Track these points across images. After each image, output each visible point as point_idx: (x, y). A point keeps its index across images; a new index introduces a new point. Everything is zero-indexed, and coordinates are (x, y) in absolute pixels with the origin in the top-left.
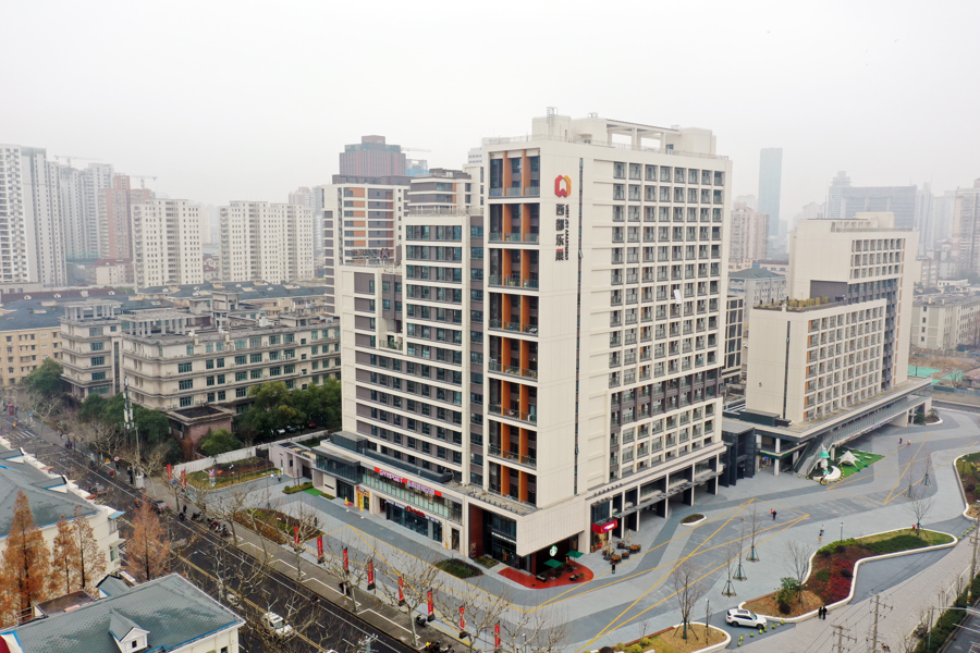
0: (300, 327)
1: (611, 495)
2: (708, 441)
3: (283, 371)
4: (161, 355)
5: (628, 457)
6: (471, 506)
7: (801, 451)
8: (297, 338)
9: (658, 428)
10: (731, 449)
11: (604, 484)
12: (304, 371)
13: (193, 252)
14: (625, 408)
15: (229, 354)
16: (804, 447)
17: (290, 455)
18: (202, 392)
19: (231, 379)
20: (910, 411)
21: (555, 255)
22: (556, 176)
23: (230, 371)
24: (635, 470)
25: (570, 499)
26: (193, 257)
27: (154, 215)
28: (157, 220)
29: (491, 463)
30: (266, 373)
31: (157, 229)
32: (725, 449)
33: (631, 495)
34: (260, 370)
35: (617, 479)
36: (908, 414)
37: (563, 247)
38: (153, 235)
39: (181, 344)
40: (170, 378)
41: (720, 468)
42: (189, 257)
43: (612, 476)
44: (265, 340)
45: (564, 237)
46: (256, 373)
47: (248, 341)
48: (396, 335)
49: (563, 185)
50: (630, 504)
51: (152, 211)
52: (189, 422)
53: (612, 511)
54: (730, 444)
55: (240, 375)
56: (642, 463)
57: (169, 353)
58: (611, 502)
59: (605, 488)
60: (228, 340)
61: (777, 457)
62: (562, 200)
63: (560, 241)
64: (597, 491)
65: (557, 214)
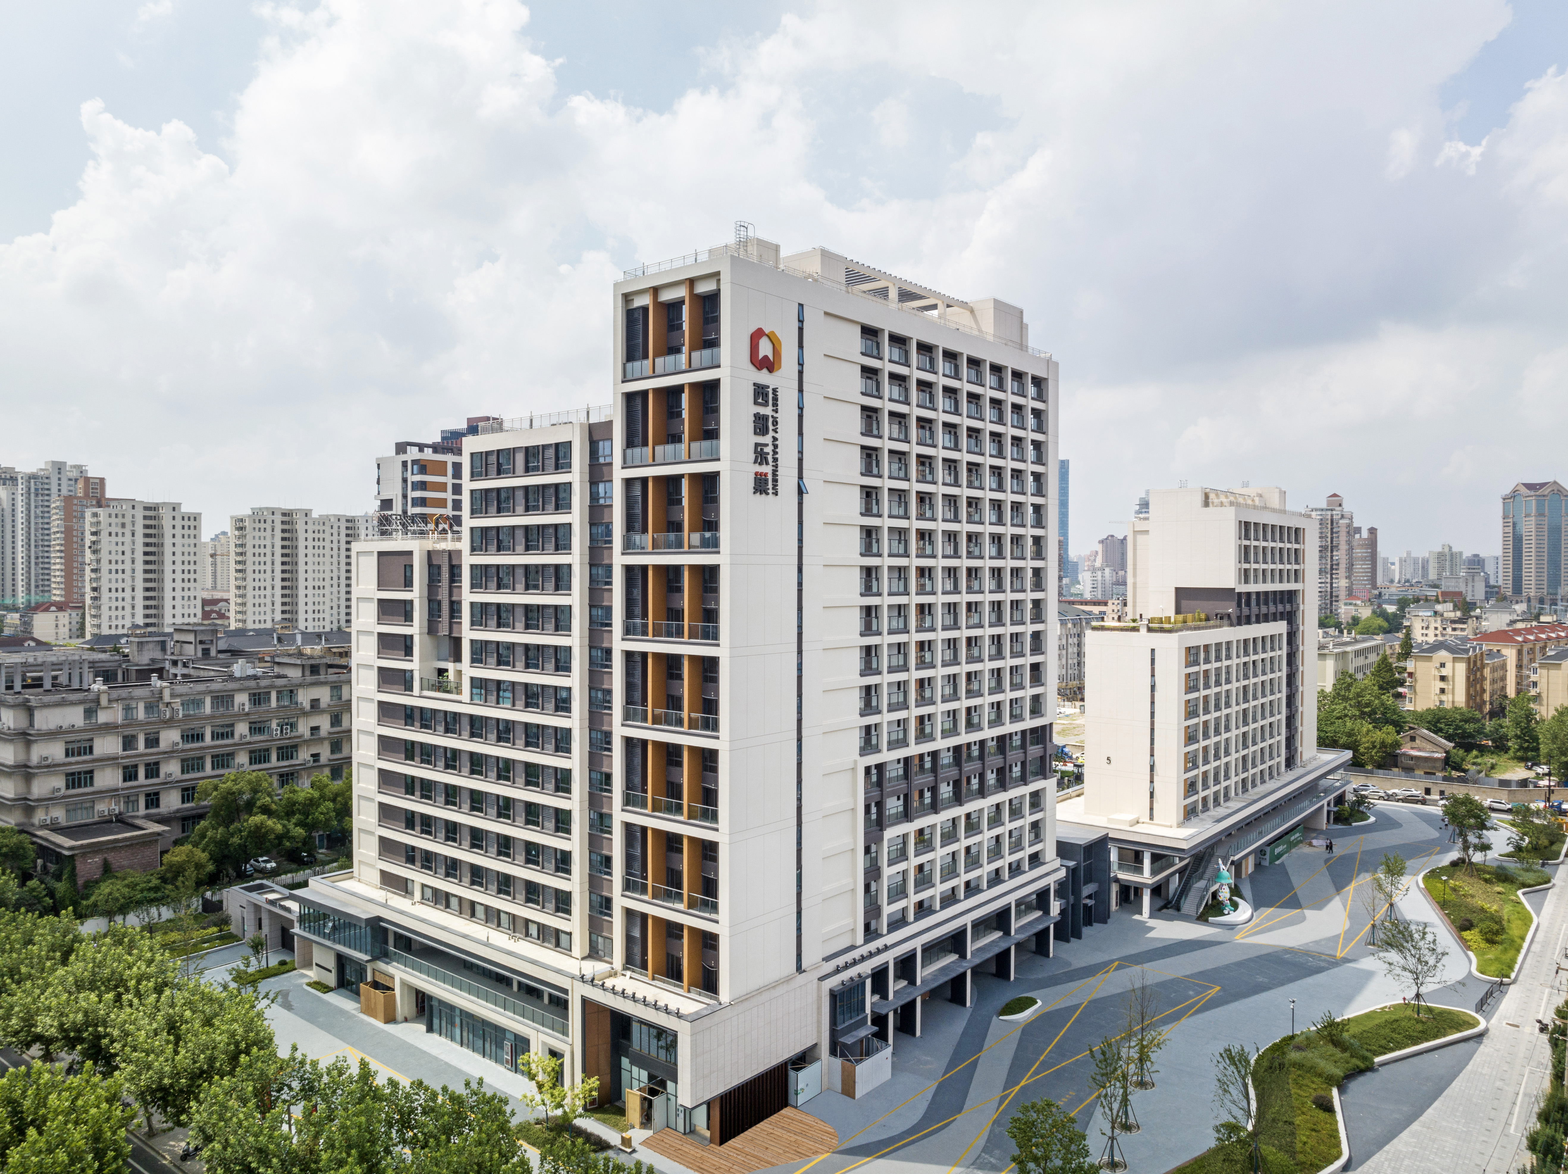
0: (309, 679)
1: (866, 968)
2: (1035, 859)
3: (274, 757)
4: (31, 724)
5: (898, 892)
6: (585, 1001)
7: (1181, 871)
8: (304, 698)
9: (950, 836)
10: (1073, 873)
11: (852, 948)
12: (316, 756)
13: (186, 585)
14: (891, 795)
15: (169, 723)
16: (1187, 865)
17: (257, 908)
18: (112, 793)
19: (172, 769)
20: (1329, 805)
21: (752, 484)
22: (753, 329)
23: (170, 754)
24: (911, 917)
25: (788, 980)
26: (186, 594)
27: (123, 525)
28: (128, 534)
29: (629, 913)
30: (242, 758)
31: (127, 548)
32: (1062, 873)
33: (906, 966)
34: (231, 755)
35: (879, 936)
36: (1326, 809)
37: (767, 469)
38: (120, 558)
39: (72, 704)
40: (48, 767)
41: (1055, 907)
42: (178, 594)
43: (870, 933)
44: (242, 699)
45: (769, 449)
46: (222, 760)
47: (208, 701)
48: (451, 666)
49: (765, 349)
50: (903, 983)
51: (120, 520)
52: (71, 848)
53: (870, 999)
54: (1071, 864)
55: (191, 764)
56: (920, 904)
57: (46, 720)
58: (868, 982)
59: (856, 954)
60: (167, 698)
61: (1146, 885)
62: (763, 377)
63: (760, 456)
64: (841, 961)
65: (756, 403)
